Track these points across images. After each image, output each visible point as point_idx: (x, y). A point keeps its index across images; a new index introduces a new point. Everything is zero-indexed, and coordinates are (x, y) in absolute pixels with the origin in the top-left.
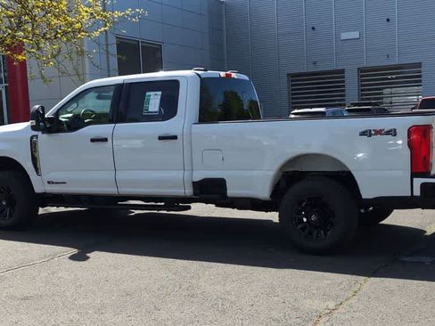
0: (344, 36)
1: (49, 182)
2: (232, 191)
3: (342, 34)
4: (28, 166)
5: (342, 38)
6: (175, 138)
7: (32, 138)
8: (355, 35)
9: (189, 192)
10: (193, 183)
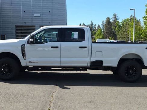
0: (35, 15)
1: (29, 62)
2: (104, 64)
3: (35, 14)
4: (20, 56)
5: (35, 16)
6: (86, 47)
7: (22, 45)
8: (39, 15)
9: (89, 65)
10: (91, 62)
